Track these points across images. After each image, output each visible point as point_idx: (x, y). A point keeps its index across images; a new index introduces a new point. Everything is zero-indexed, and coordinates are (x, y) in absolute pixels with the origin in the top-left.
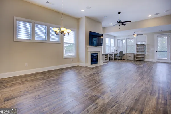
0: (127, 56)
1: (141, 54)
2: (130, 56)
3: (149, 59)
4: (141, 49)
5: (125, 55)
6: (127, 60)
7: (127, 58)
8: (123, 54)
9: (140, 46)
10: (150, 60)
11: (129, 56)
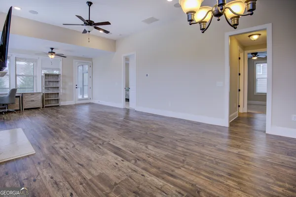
0: (25, 100)
1: (53, 94)
2: (34, 99)
3: (65, 100)
4: (51, 84)
5: (18, 99)
6: (25, 109)
7: (27, 106)
9: (49, 78)
10: (67, 103)
11: (31, 99)
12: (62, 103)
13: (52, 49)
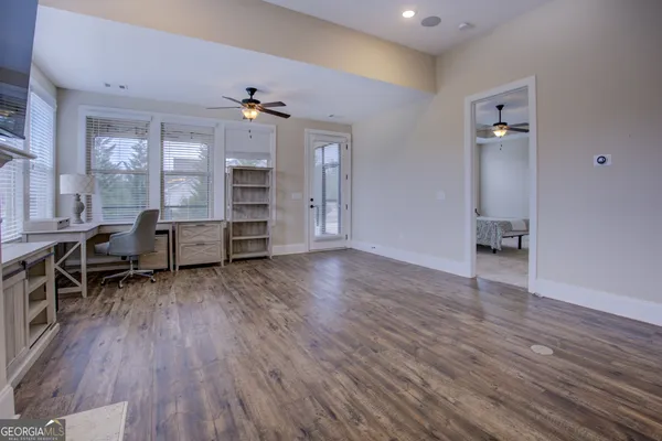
0: (181, 242)
1: (252, 223)
2: (203, 239)
4: (249, 194)
5: (163, 238)
6: (181, 268)
7: (185, 258)
8: (158, 227)
9: (244, 179)
10: (288, 249)
11: (196, 239)
12: (275, 250)
13: (252, 91)
